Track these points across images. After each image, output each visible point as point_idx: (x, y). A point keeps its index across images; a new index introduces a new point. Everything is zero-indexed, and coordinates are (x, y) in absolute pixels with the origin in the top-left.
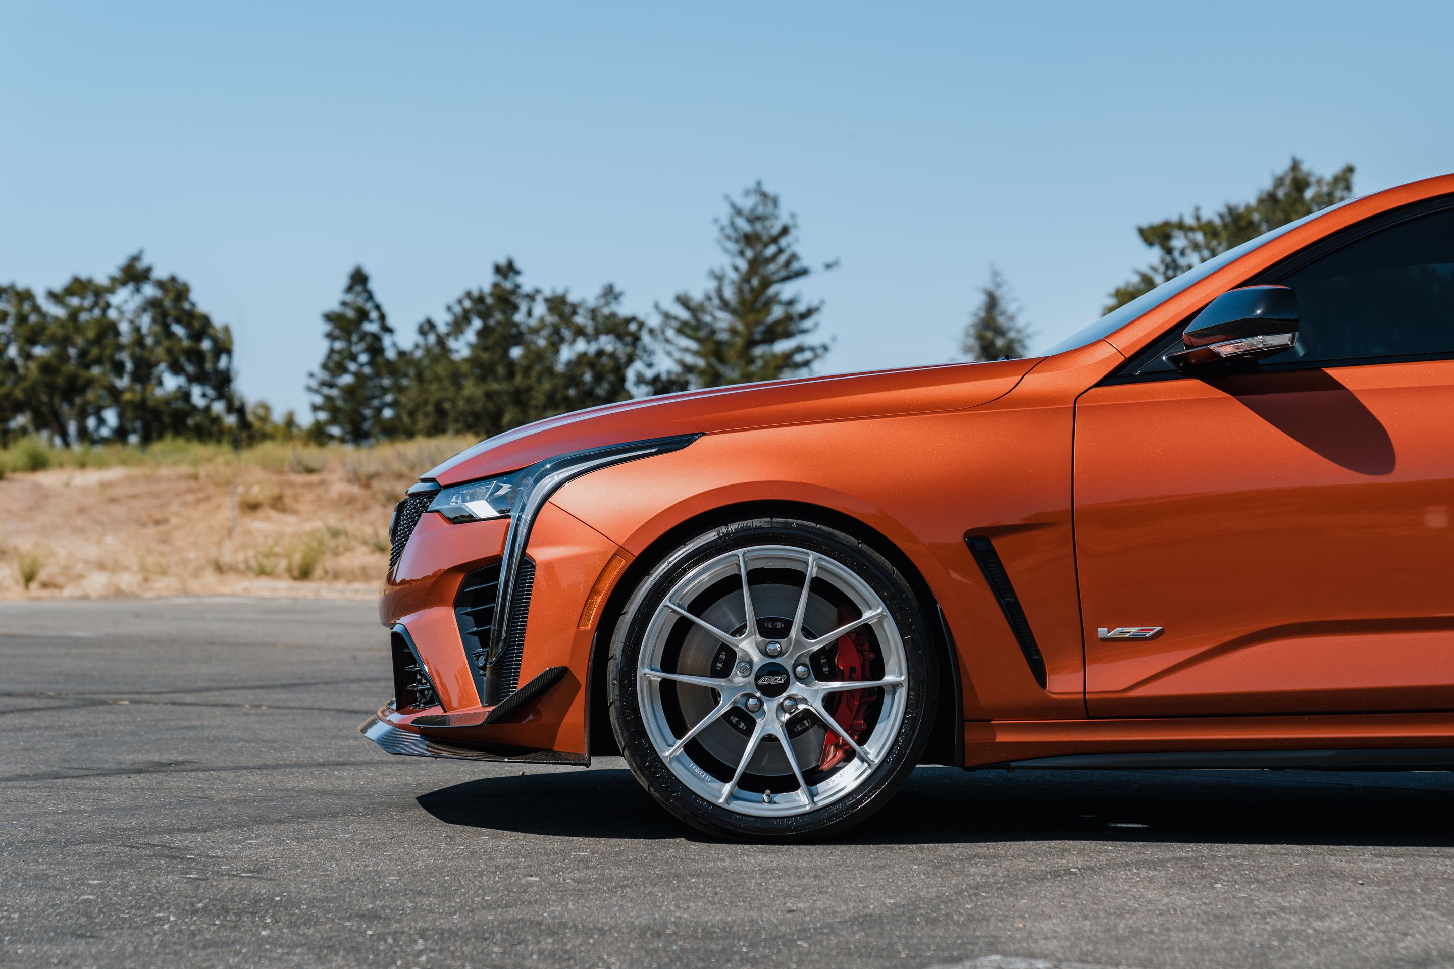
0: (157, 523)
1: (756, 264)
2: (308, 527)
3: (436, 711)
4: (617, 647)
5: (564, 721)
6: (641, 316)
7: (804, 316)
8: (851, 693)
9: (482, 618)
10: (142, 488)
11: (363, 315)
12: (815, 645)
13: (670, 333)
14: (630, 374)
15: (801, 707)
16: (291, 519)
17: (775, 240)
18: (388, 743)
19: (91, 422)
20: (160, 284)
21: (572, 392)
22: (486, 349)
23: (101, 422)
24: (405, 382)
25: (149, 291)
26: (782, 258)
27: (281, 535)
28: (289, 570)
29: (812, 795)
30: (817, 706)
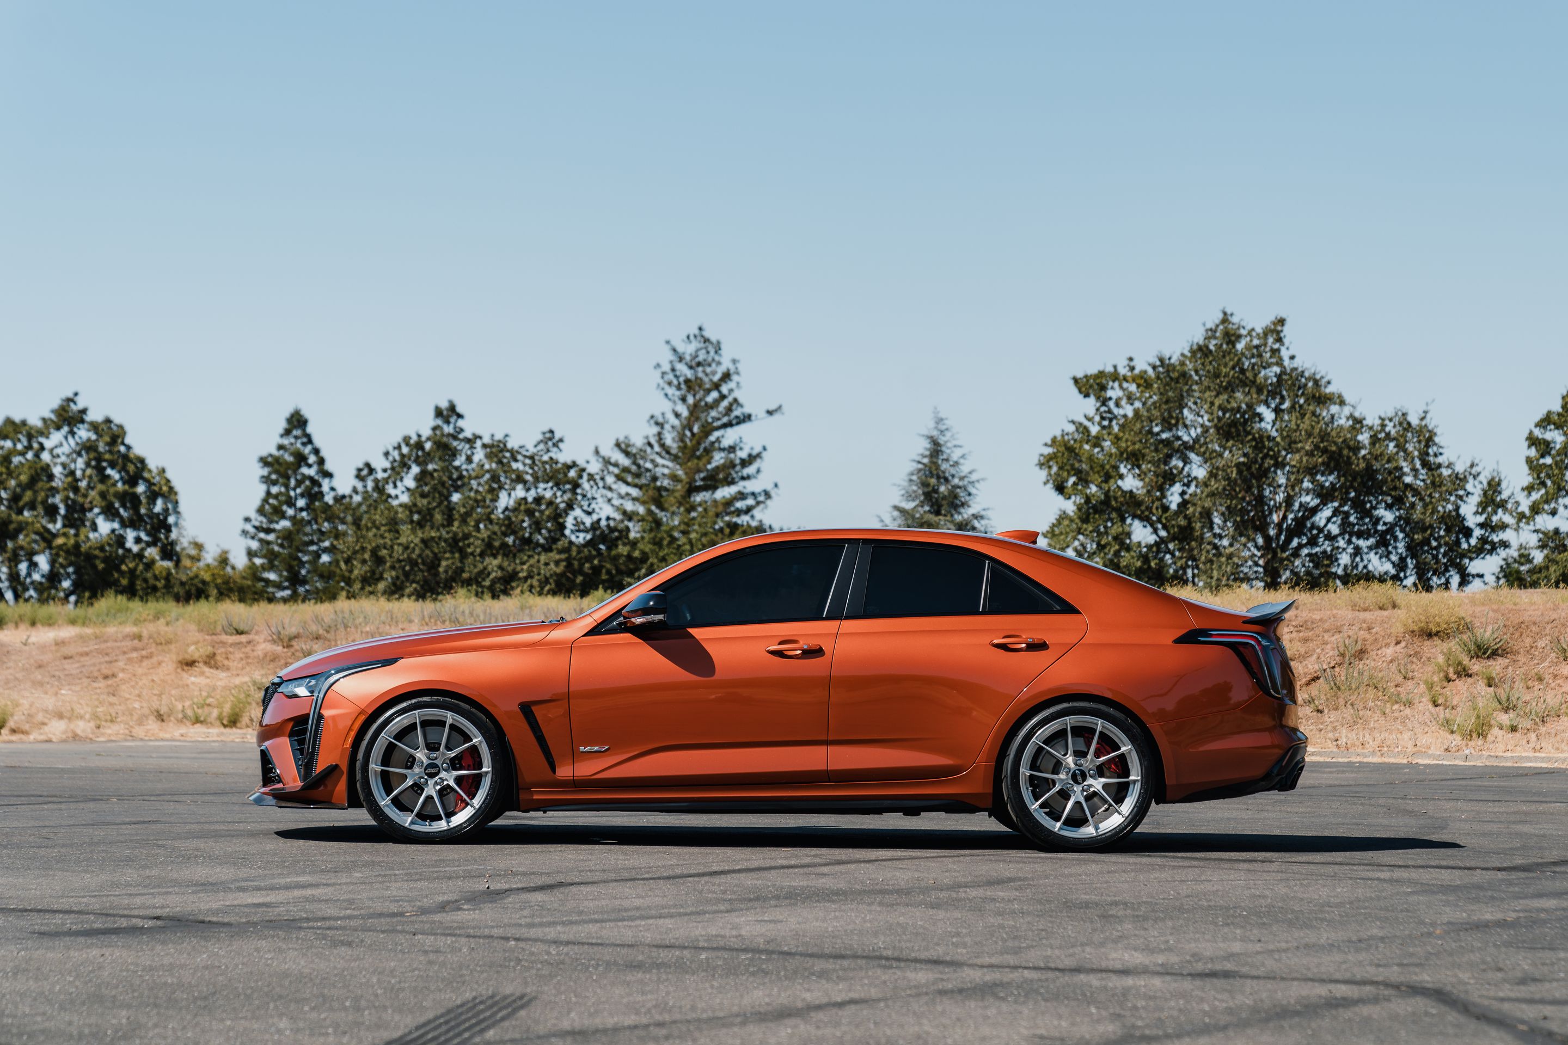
0: (106, 677)
1: (695, 410)
2: (238, 681)
3: (280, 785)
4: (360, 755)
5: (337, 788)
6: (581, 462)
7: (745, 463)
8: (468, 776)
9: (301, 742)
10: (92, 646)
11: (301, 459)
12: (452, 754)
13: (610, 480)
14: (569, 522)
15: (445, 783)
16: (223, 675)
17: (717, 386)
18: (258, 801)
19: (23, 567)
20: (94, 427)
21: (510, 540)
22: (423, 495)
23: (33, 565)
24: (341, 527)
25: (83, 433)
26: (725, 403)
27: (214, 688)
28: (220, 718)
29: (448, 822)
30: (452, 783)
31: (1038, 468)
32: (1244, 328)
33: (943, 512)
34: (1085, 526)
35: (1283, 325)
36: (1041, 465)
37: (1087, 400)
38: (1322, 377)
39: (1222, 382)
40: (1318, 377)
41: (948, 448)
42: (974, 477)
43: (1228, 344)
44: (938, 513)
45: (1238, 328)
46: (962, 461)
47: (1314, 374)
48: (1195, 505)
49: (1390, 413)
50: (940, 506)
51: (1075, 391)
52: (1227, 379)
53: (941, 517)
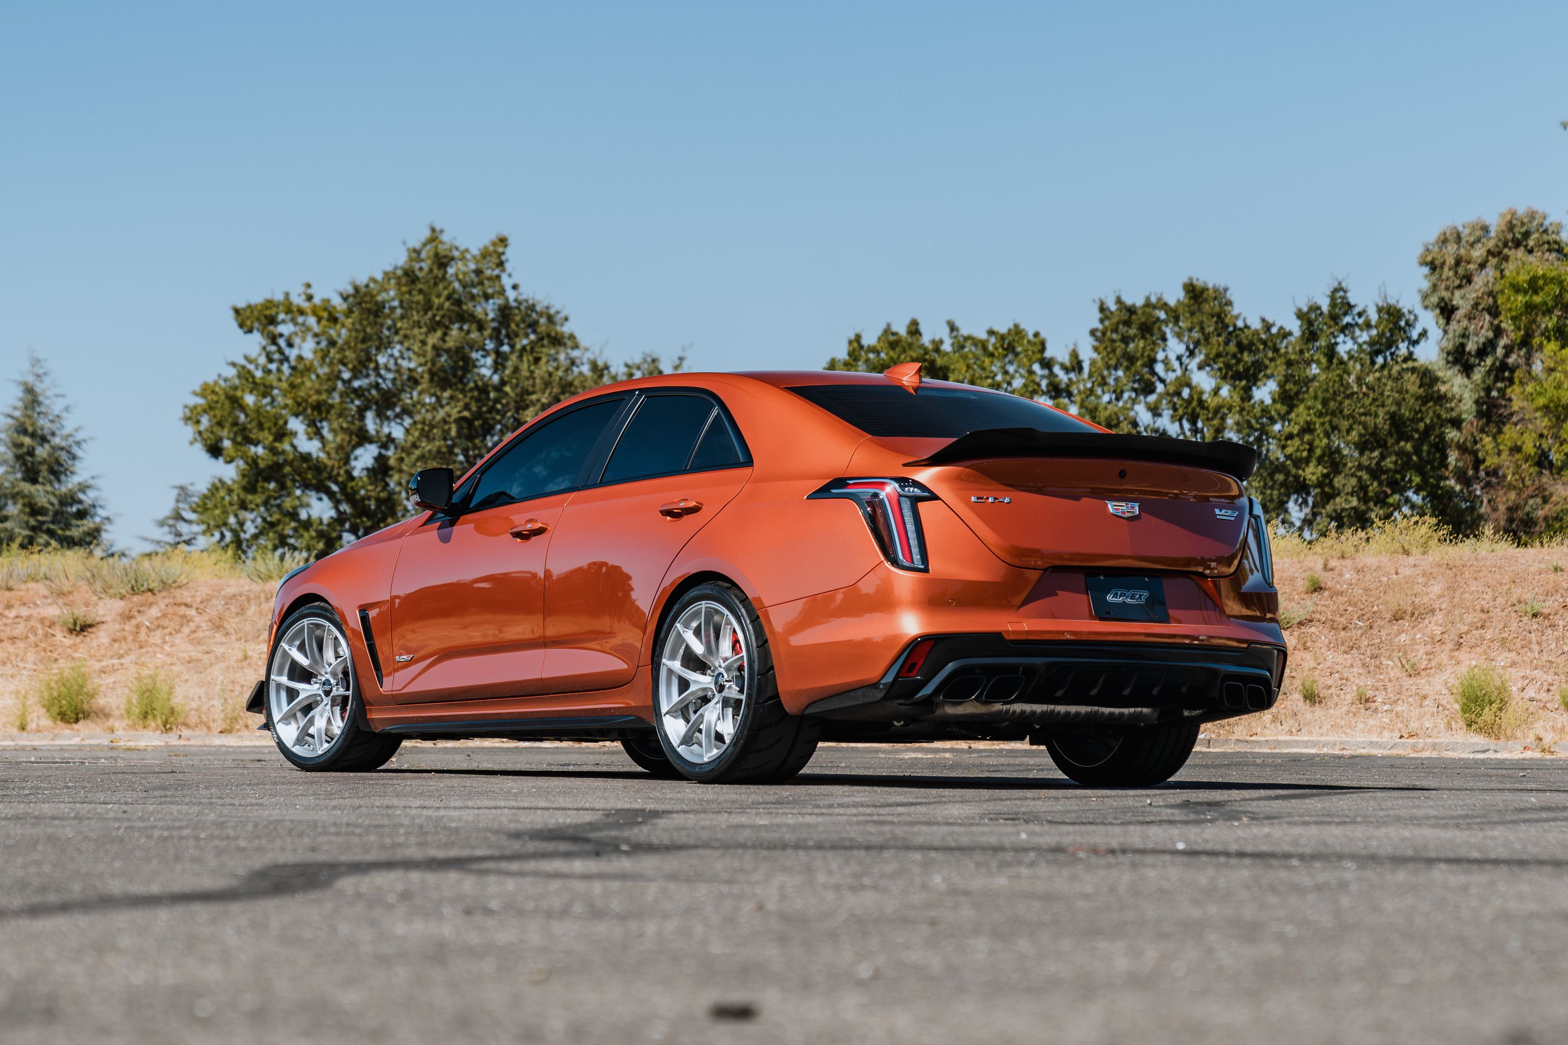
31: (182, 423)
32: (457, 249)
33: (40, 480)
34: (250, 497)
35: (506, 246)
36: (187, 419)
37: (249, 336)
38: (558, 312)
39: (435, 316)
40: (552, 311)
41: (47, 398)
42: (79, 436)
43: (439, 268)
44: (34, 481)
45: (450, 250)
46: (65, 415)
47: (548, 308)
48: (401, 471)
49: (638, 360)
50: (37, 473)
51: (234, 325)
52: (441, 313)
53: (39, 487)
